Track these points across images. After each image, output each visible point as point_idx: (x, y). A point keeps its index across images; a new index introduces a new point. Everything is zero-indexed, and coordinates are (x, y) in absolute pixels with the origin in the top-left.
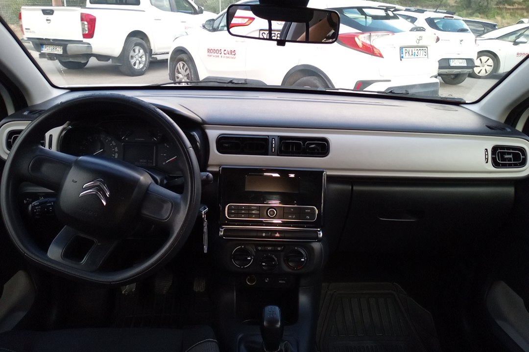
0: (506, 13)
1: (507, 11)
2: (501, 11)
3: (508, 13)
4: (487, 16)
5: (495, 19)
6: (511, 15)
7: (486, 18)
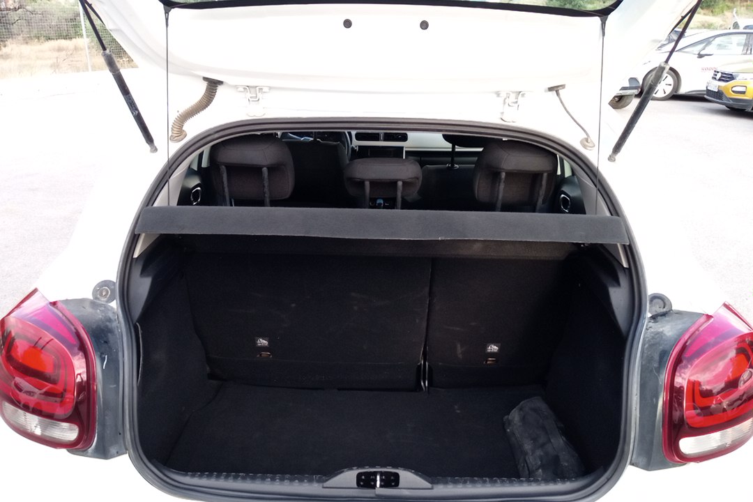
0: (741, 6)
1: (742, 4)
2: (734, 3)
3: (744, 6)
4: (712, 11)
5: (724, 15)
6: (747, 9)
7: (711, 14)
